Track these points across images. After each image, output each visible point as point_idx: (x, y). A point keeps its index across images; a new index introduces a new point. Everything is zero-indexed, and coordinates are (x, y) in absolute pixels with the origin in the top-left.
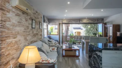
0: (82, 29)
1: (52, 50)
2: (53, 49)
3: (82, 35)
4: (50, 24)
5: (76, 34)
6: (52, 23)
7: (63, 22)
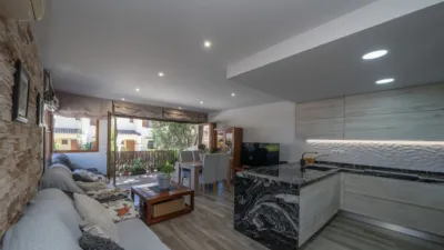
0: (139, 134)
1: (118, 218)
2: (121, 212)
3: (139, 149)
4: (62, 111)
5: (125, 146)
6: (72, 109)
7: (117, 110)
